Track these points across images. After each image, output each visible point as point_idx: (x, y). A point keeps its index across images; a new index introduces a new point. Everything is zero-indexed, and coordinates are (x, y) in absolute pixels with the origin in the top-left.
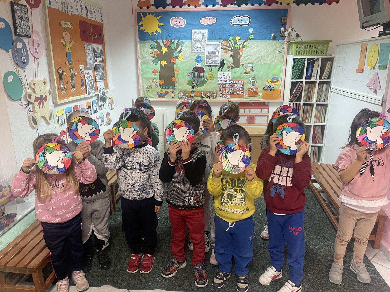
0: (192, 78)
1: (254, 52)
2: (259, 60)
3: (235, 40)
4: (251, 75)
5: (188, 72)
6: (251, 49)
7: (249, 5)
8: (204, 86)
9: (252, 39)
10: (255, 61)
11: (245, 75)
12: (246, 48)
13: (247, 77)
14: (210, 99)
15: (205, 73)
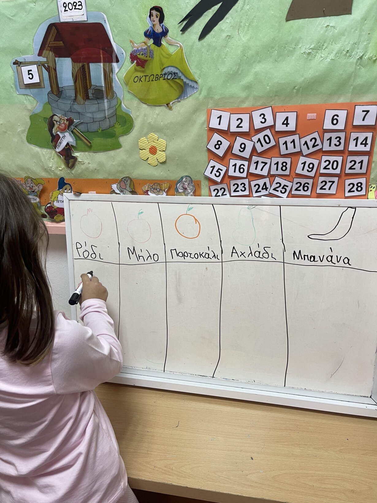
0: (45, 97)
5: (16, 63)
8: (118, 146)
15: (115, 65)
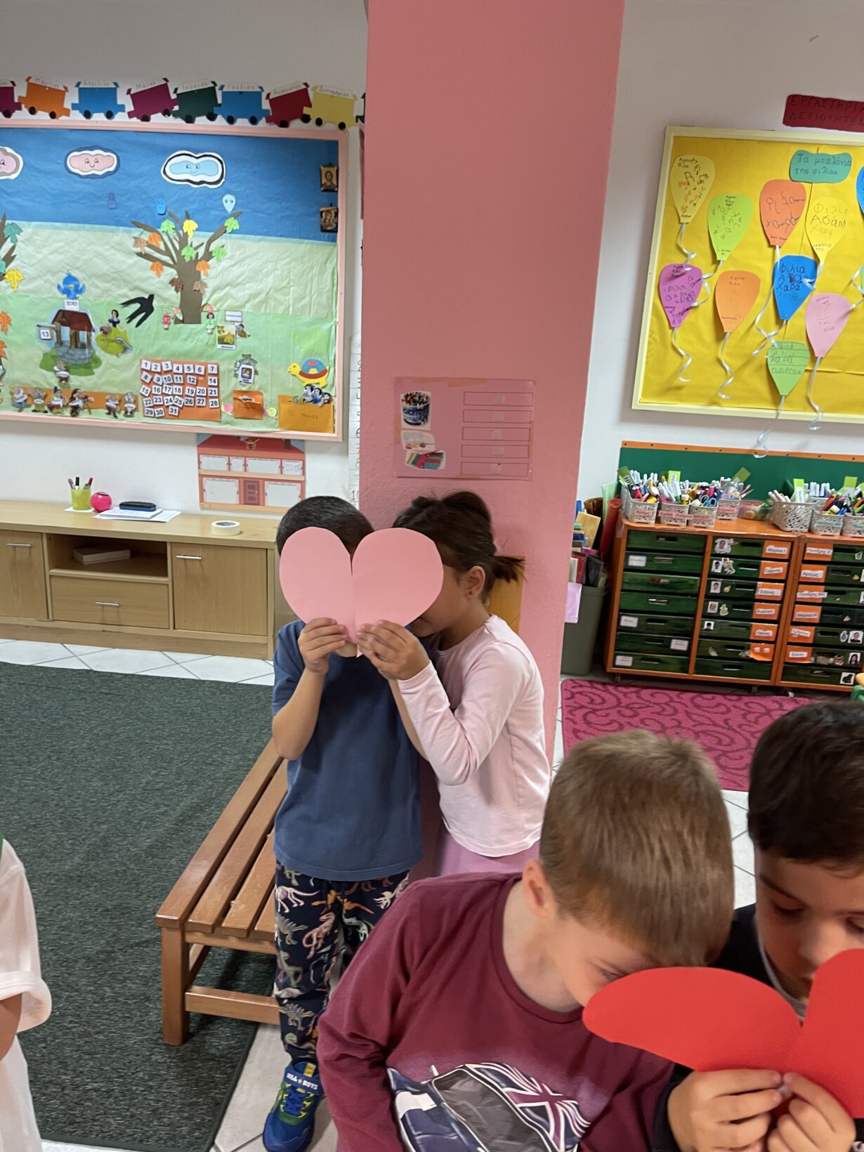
0: (53, 346)
1: (242, 274)
2: (262, 302)
3: (181, 232)
4: (239, 348)
5: (38, 326)
6: (233, 262)
7: (220, 121)
8: (92, 373)
9: (233, 232)
10: (248, 305)
11: (219, 346)
12: (219, 261)
13: (226, 353)
14: (116, 417)
15: (93, 333)
